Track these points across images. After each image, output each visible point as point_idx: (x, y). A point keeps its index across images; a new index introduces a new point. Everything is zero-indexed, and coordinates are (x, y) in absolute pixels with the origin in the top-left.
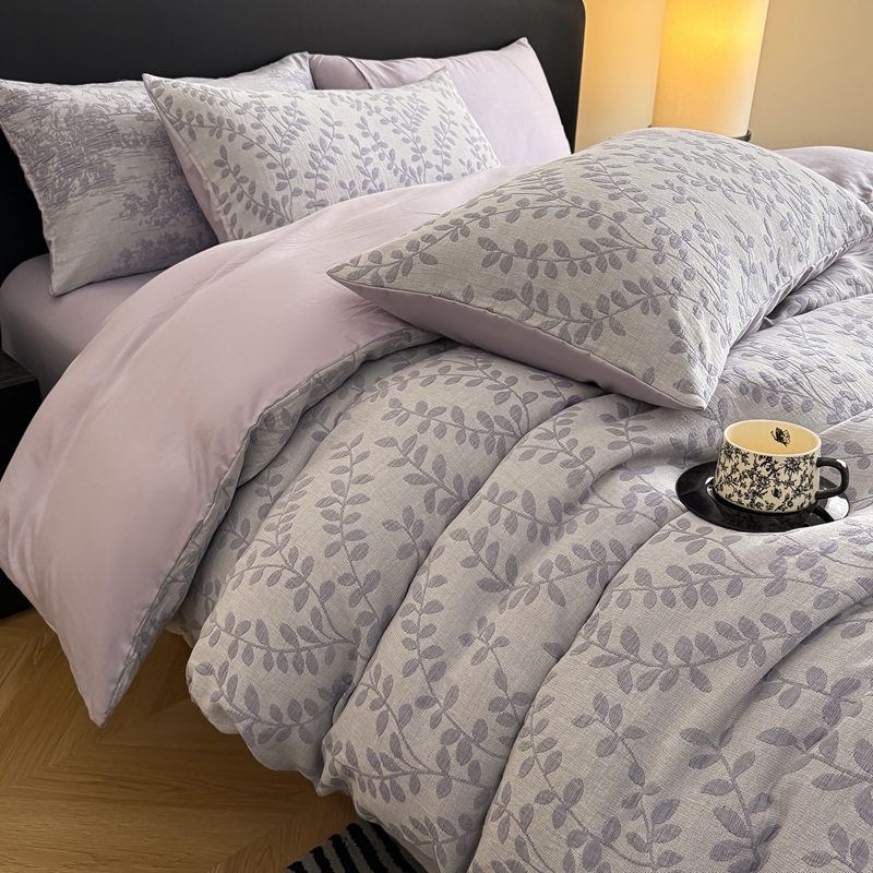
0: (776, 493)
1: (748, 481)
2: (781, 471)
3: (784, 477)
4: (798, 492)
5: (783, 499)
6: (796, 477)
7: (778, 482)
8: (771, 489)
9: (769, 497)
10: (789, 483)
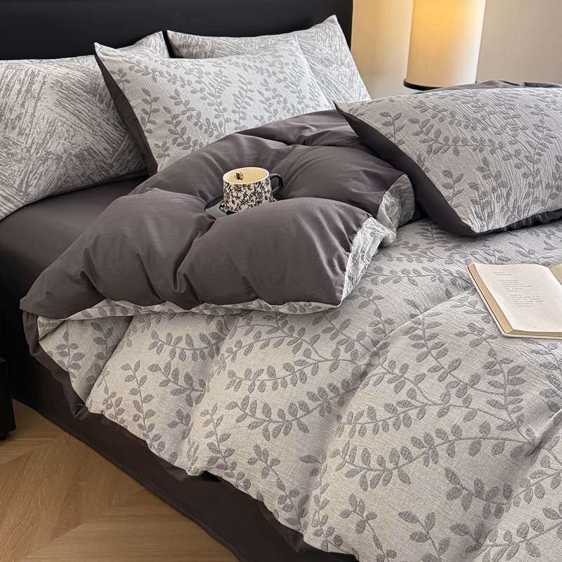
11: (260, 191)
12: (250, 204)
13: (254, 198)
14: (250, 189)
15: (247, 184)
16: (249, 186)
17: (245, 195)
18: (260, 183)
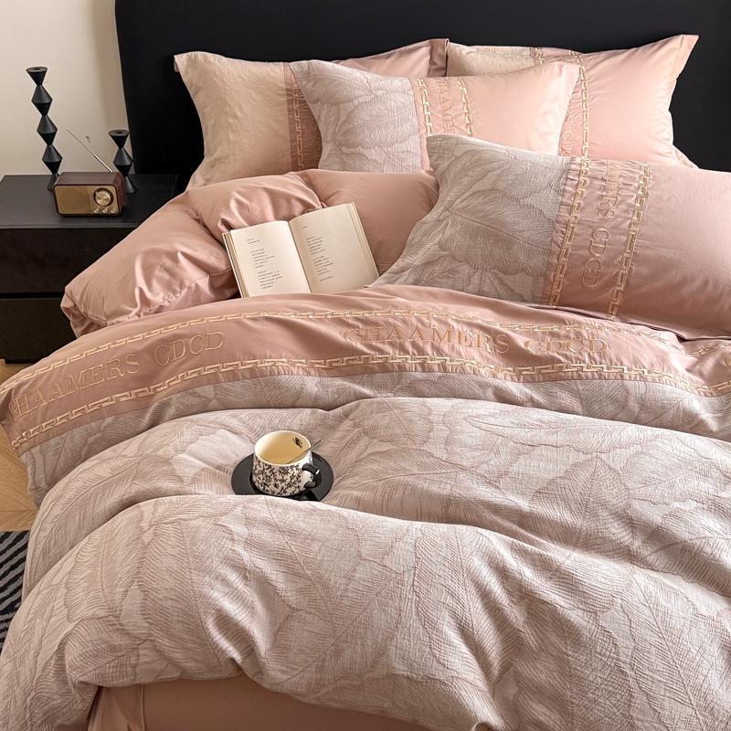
0: (276, 485)
1: (261, 476)
2: (277, 474)
3: (279, 477)
4: (289, 485)
5: (280, 489)
6: (287, 477)
7: (276, 480)
8: (273, 483)
9: (272, 487)
10: (283, 481)
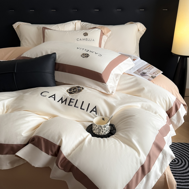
11: (100, 129)
12: (96, 131)
13: (98, 130)
14: (97, 127)
15: (96, 124)
16: (97, 125)
17: (95, 128)
18: (101, 126)
